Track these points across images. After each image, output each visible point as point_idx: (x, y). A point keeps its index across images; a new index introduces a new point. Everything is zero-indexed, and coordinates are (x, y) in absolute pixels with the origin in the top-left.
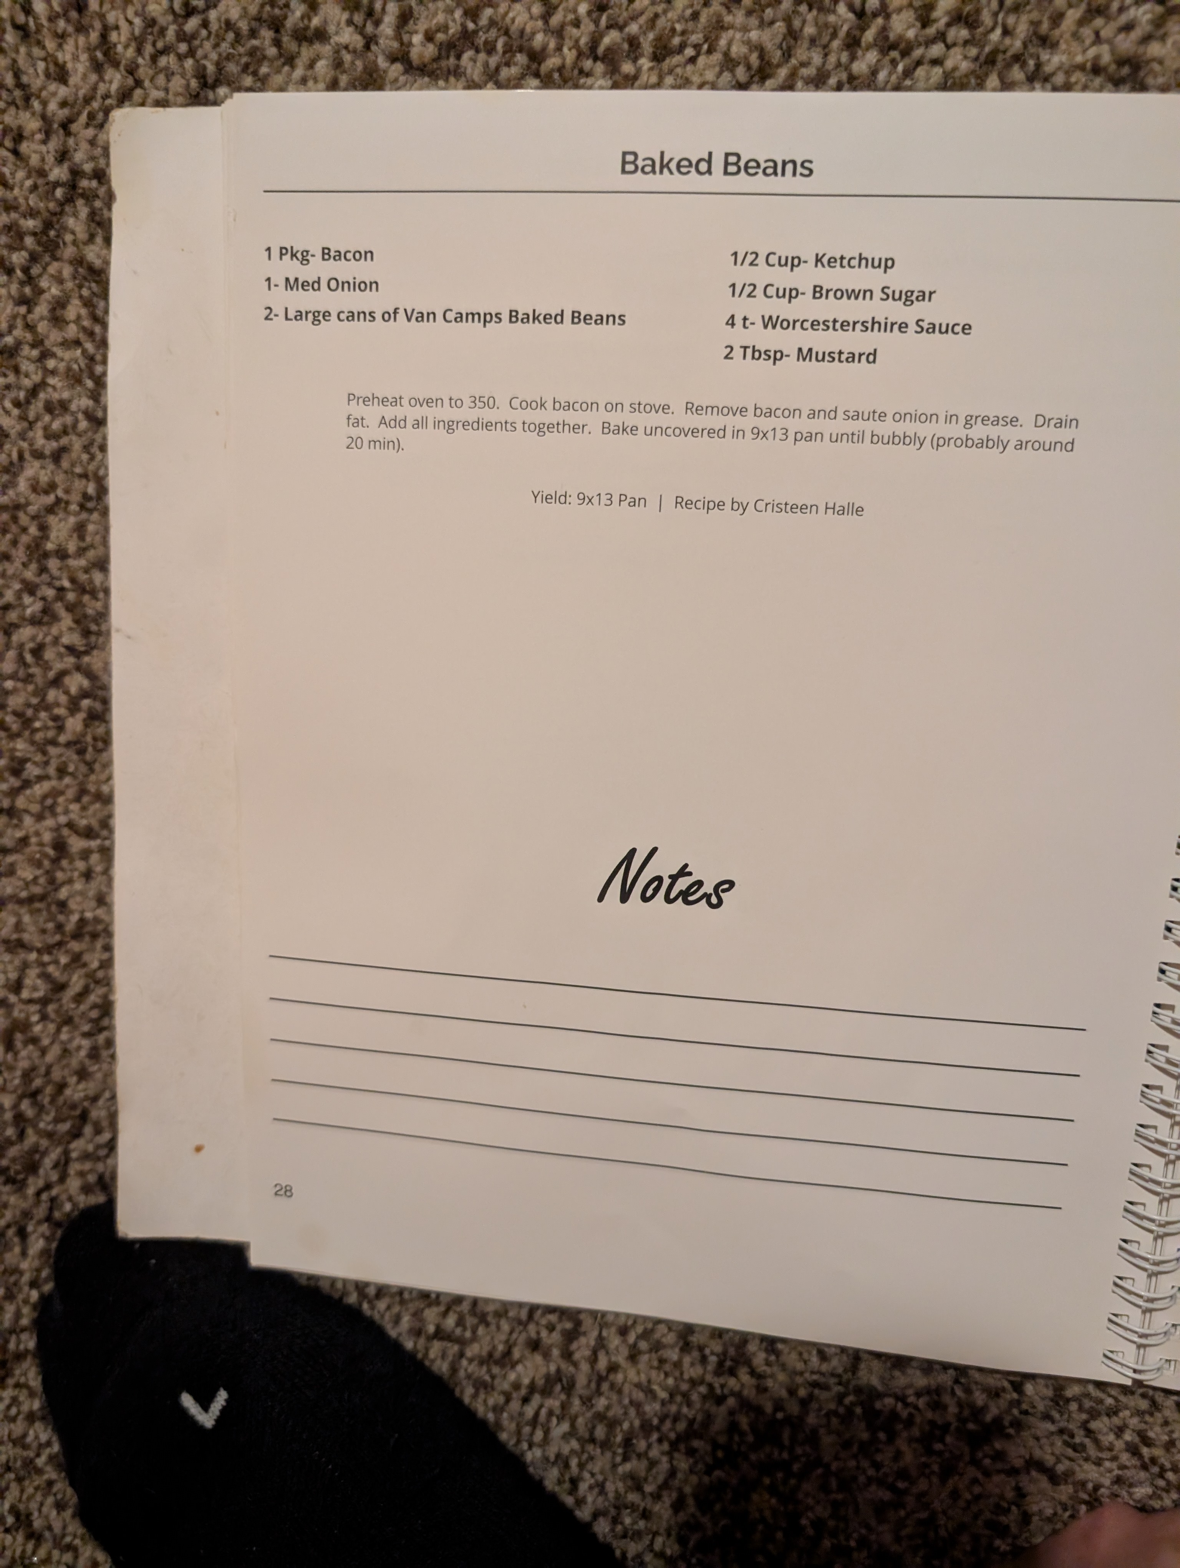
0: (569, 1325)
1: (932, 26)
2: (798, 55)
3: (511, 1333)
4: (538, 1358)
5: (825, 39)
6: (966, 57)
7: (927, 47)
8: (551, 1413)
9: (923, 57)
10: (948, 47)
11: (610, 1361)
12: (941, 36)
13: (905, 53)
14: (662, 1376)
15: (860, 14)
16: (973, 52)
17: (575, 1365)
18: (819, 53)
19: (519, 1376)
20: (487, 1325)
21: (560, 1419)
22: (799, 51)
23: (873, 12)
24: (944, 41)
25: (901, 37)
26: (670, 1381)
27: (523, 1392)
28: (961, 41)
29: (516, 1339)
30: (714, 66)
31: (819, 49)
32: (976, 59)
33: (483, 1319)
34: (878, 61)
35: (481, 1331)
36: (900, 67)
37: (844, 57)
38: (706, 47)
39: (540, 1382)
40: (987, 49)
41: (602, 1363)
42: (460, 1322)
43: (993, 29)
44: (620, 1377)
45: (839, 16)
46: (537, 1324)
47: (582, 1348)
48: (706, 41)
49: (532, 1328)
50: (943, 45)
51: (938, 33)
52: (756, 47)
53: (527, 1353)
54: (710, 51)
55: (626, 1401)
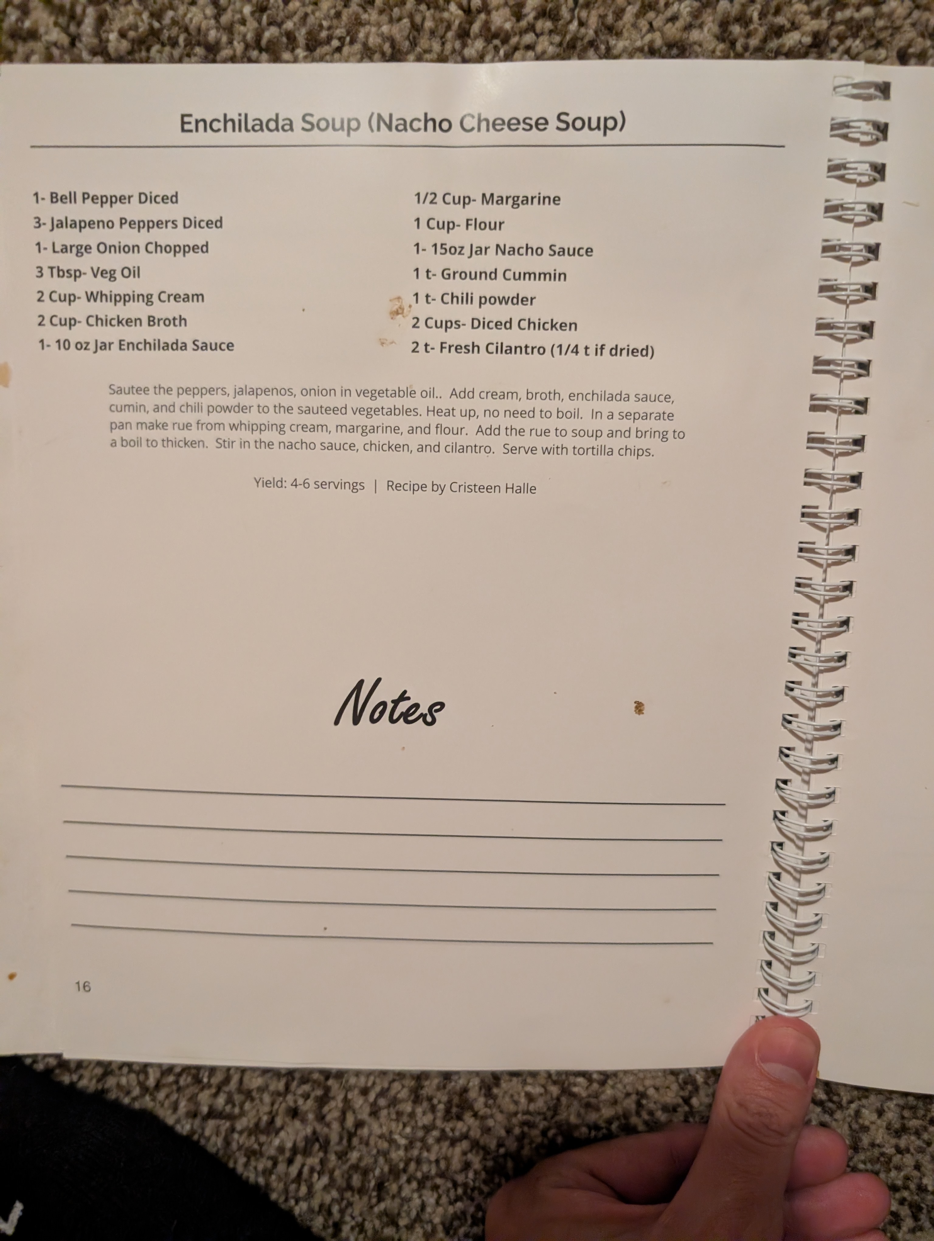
0: (319, 1092)
1: (523, 19)
2: (422, 44)
3: (273, 1104)
4: (297, 1123)
5: (441, 31)
7: (521, 36)
8: (312, 1170)
9: (518, 43)
10: (538, 35)
11: (356, 1118)
12: (531, 28)
13: (505, 41)
14: (401, 1126)
15: (467, 11)
16: (557, 39)
17: (328, 1125)
18: (438, 42)
19: (282, 1141)
20: (253, 1100)
21: (320, 1174)
22: (422, 41)
23: (477, 10)
24: (534, 31)
25: (501, 28)
26: (408, 1130)
27: (288, 1154)
28: (546, 30)
29: (278, 1109)
30: (356, 54)
31: (438, 39)
32: (560, 44)
33: (248, 1095)
34: (484, 47)
35: (247, 1106)
36: (502, 52)
37: (458, 45)
38: (348, 39)
39: (301, 1144)
40: (568, 37)
41: (350, 1121)
42: (230, 1101)
43: (571, 21)
44: (365, 1131)
45: (451, 13)
46: (295, 1095)
47: (333, 1110)
48: (348, 34)
49: (290, 1098)
50: (533, 35)
51: (529, 24)
52: (388, 38)
53: (287, 1120)
54: (352, 42)
55: (375, 1152)
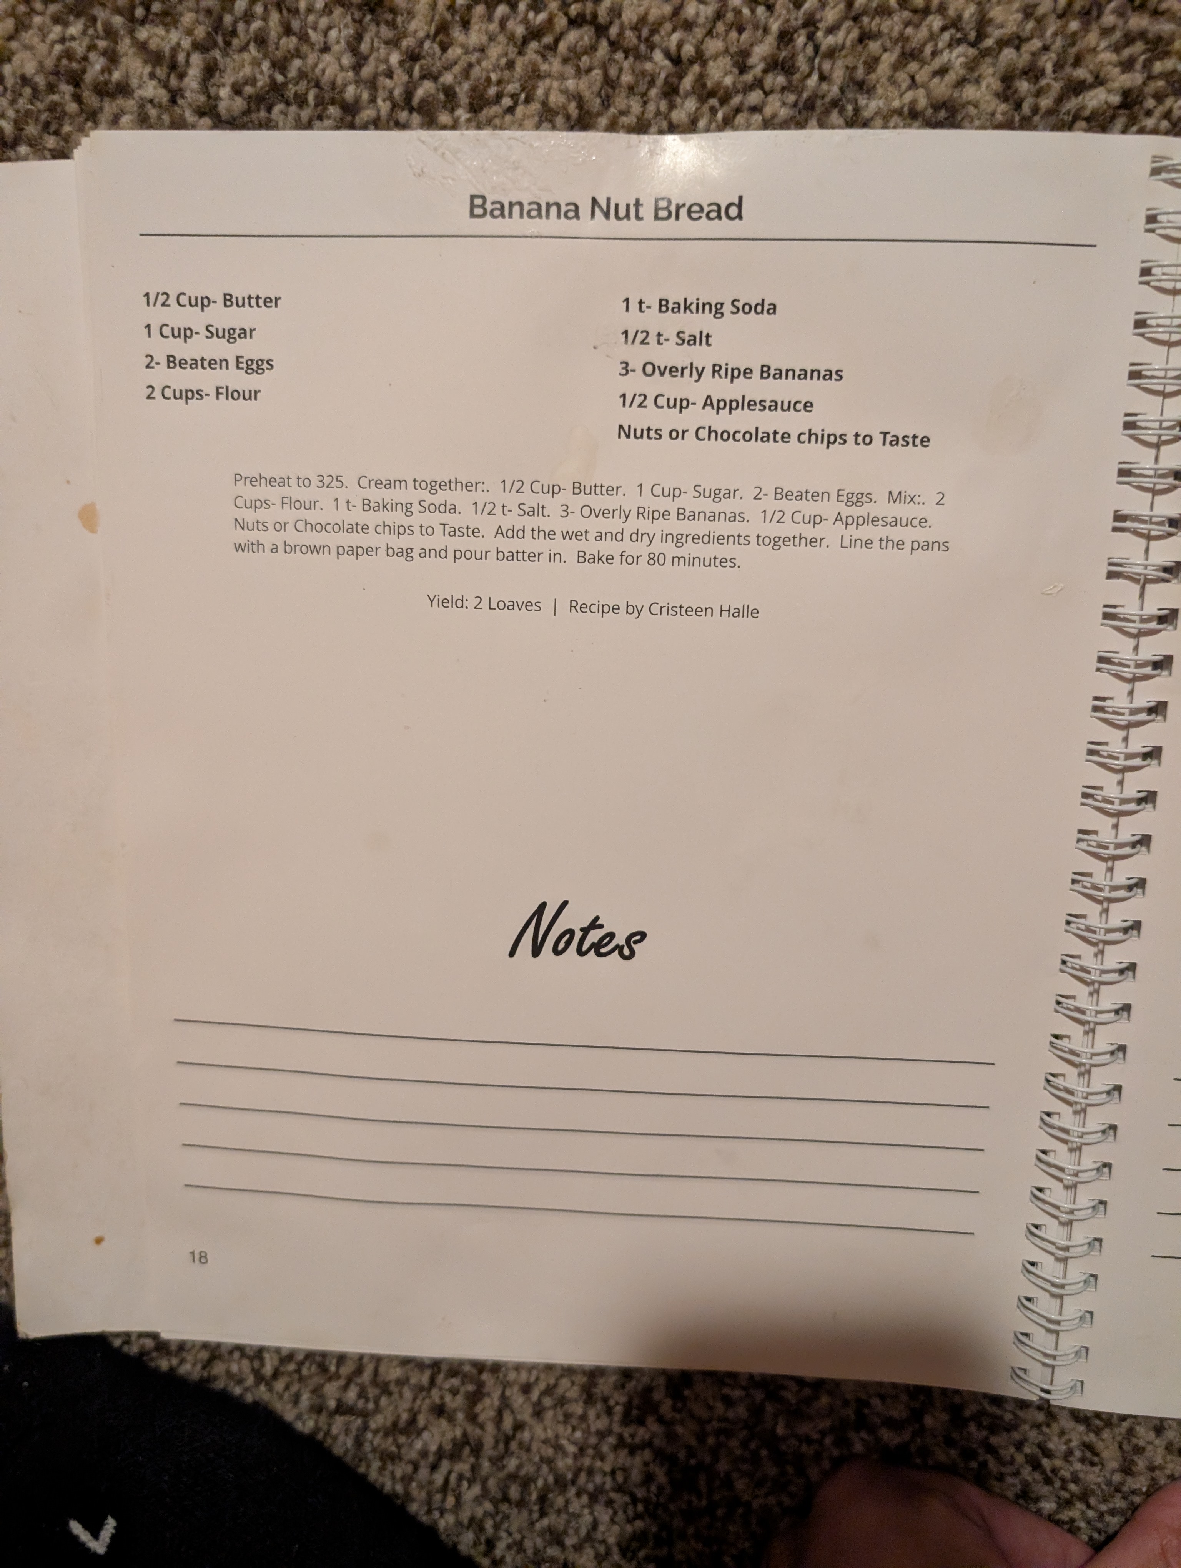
0: (471, 1388)
1: (749, 73)
2: (617, 104)
3: (414, 1400)
4: (444, 1423)
5: (643, 87)
6: (784, 104)
7: (745, 94)
9: (741, 104)
10: (766, 94)
11: (515, 1419)
12: (758, 83)
13: (724, 101)
14: (569, 1429)
15: (677, 61)
16: (791, 98)
17: (481, 1426)
18: (638, 102)
19: (425, 1443)
22: (617, 100)
23: (688, 60)
24: (762, 88)
25: (718, 84)
26: (578, 1434)
27: (431, 1458)
28: (778, 88)
29: (420, 1406)
30: (533, 116)
31: (638, 98)
32: (795, 105)
34: (697, 109)
36: (720, 115)
37: (663, 105)
38: (523, 96)
39: (448, 1448)
40: (805, 95)
41: (508, 1422)
43: (809, 75)
44: (526, 1435)
45: (656, 63)
46: (441, 1389)
47: (487, 1408)
48: (523, 89)
49: (436, 1393)
50: (761, 92)
51: (755, 80)
52: (574, 97)
53: (432, 1418)
54: (528, 101)
55: (537, 1459)
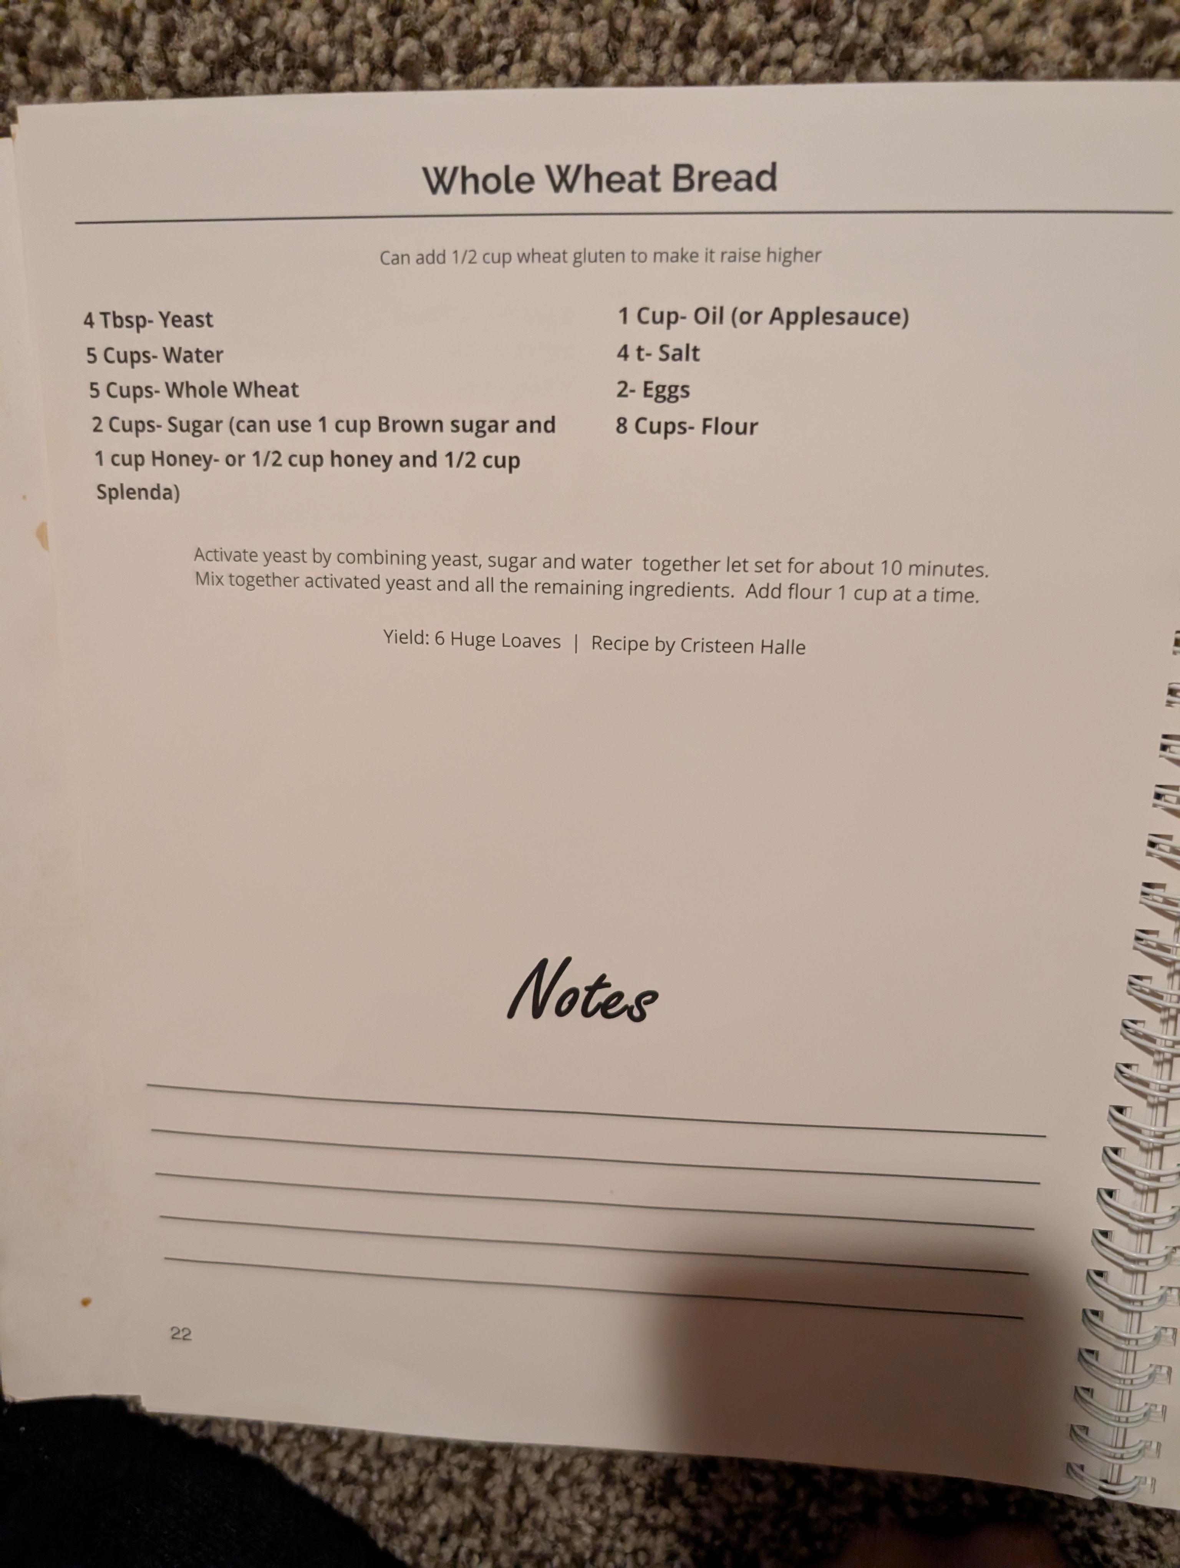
0: (481, 1464)
1: (776, 19)
2: (625, 59)
3: (420, 1474)
4: (452, 1498)
5: (653, 40)
6: (817, 55)
7: (772, 45)
8: (471, 1552)
9: (768, 56)
10: (797, 44)
11: (528, 1497)
12: (788, 32)
13: (748, 53)
14: (587, 1509)
15: (693, 9)
16: (825, 48)
17: (492, 1503)
18: (649, 56)
19: (433, 1518)
20: (394, 1467)
21: (482, 1557)
22: (626, 55)
23: (707, 6)
24: (792, 37)
25: (742, 34)
26: (597, 1515)
27: (440, 1533)
28: (810, 37)
29: (427, 1480)
30: (529, 76)
31: (650, 52)
32: (830, 56)
33: (389, 1461)
34: (717, 63)
35: (387, 1474)
36: (743, 70)
37: (678, 60)
38: (518, 53)
39: (457, 1521)
40: (842, 45)
41: (520, 1501)
42: (366, 1466)
43: (846, 21)
44: (541, 1515)
45: (670, 11)
46: (448, 1463)
47: (498, 1486)
48: (518, 45)
49: (442, 1468)
50: (791, 42)
51: (784, 27)
52: (576, 52)
53: (441, 1494)
54: (524, 58)
55: (552, 1538)
